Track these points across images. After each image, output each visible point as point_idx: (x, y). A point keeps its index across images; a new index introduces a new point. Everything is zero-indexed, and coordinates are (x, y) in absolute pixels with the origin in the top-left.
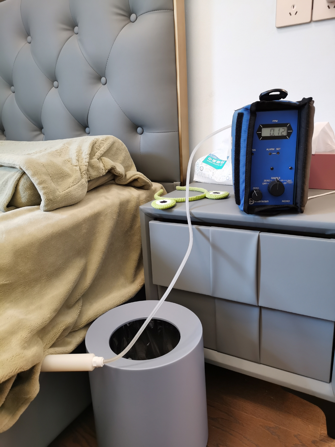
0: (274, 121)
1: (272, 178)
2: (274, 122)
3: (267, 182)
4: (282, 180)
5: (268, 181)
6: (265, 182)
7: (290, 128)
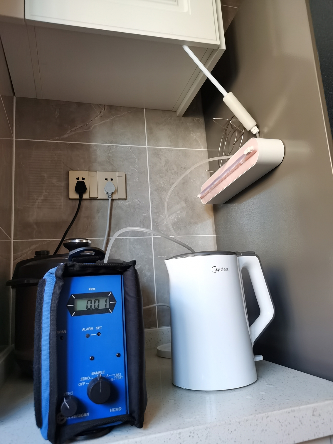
0: (91, 289)
1: (93, 374)
3: (86, 381)
4: (108, 375)
5: (86, 378)
6: (83, 382)
7: (112, 298)
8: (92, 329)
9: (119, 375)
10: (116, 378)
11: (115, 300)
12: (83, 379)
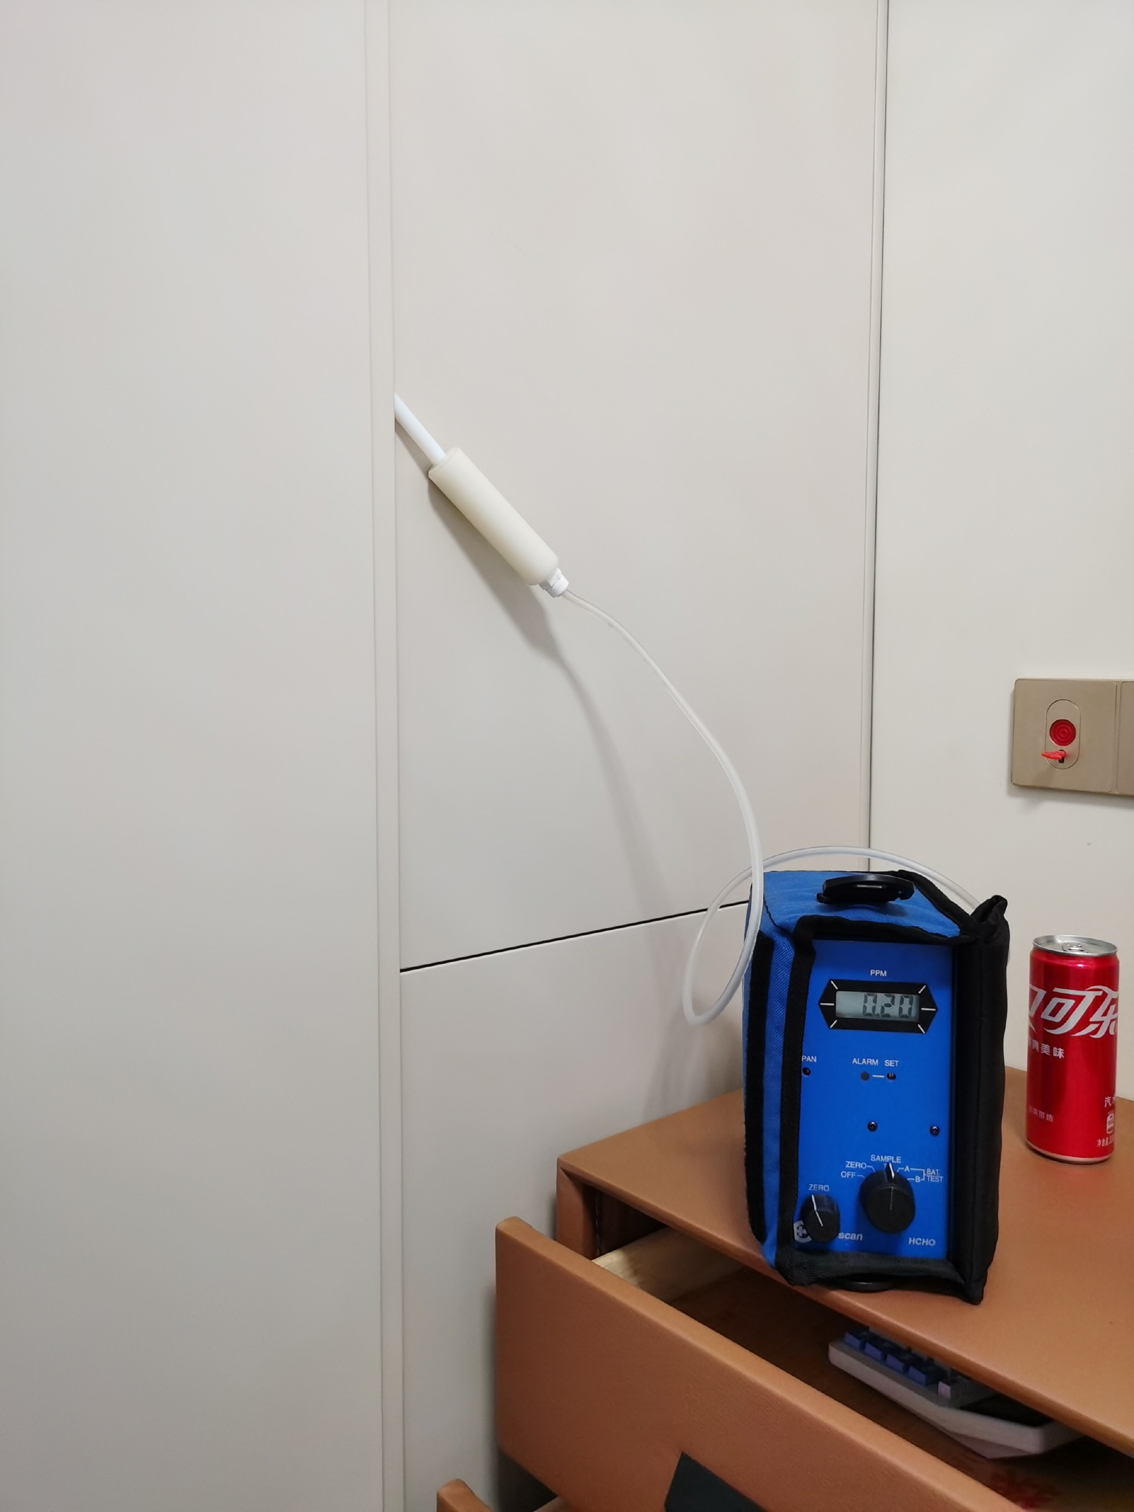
0: (877, 972)
2: (874, 975)
3: (858, 1170)
4: (907, 1169)
6: (847, 1170)
7: (926, 1000)
8: (873, 1062)
9: (933, 1172)
10: (926, 1178)
11: (934, 1006)
12: (850, 1164)
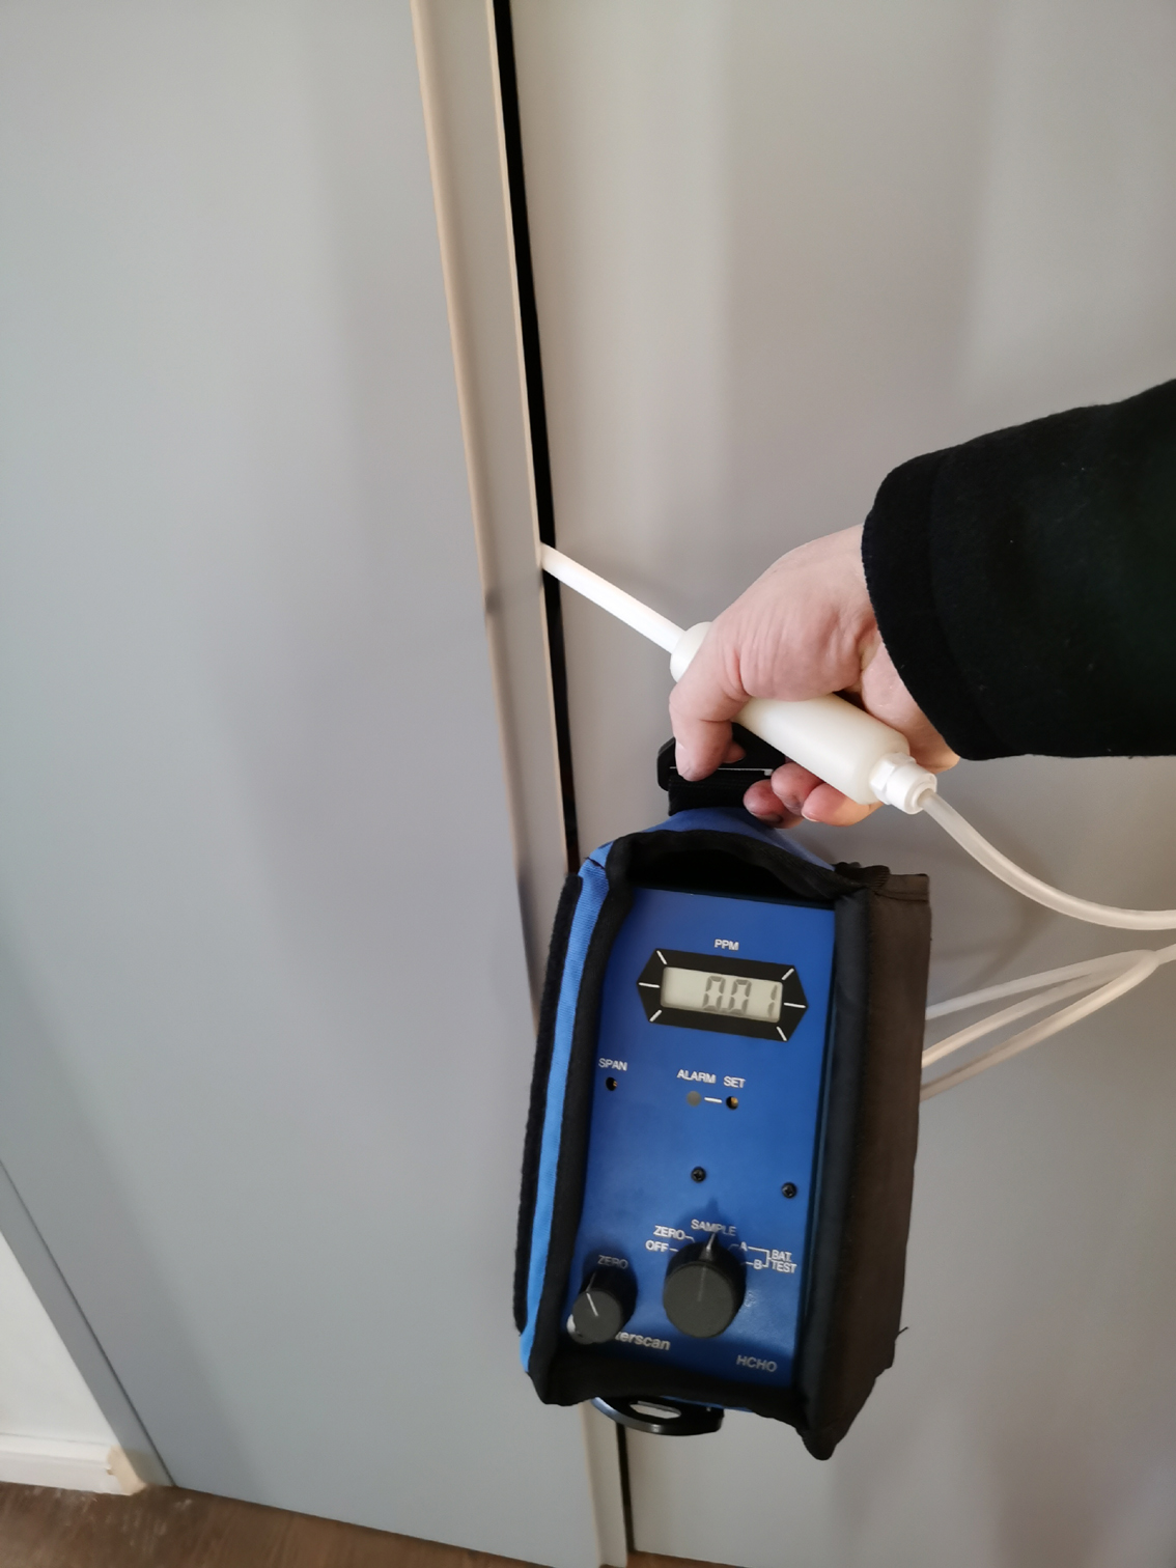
0: (724, 943)
1: (695, 1224)
2: (720, 946)
3: (672, 1242)
4: (744, 1246)
5: (674, 1233)
7: (793, 990)
8: (710, 1079)
9: (783, 1256)
10: (771, 1263)
11: (803, 1001)
12: (662, 1231)
